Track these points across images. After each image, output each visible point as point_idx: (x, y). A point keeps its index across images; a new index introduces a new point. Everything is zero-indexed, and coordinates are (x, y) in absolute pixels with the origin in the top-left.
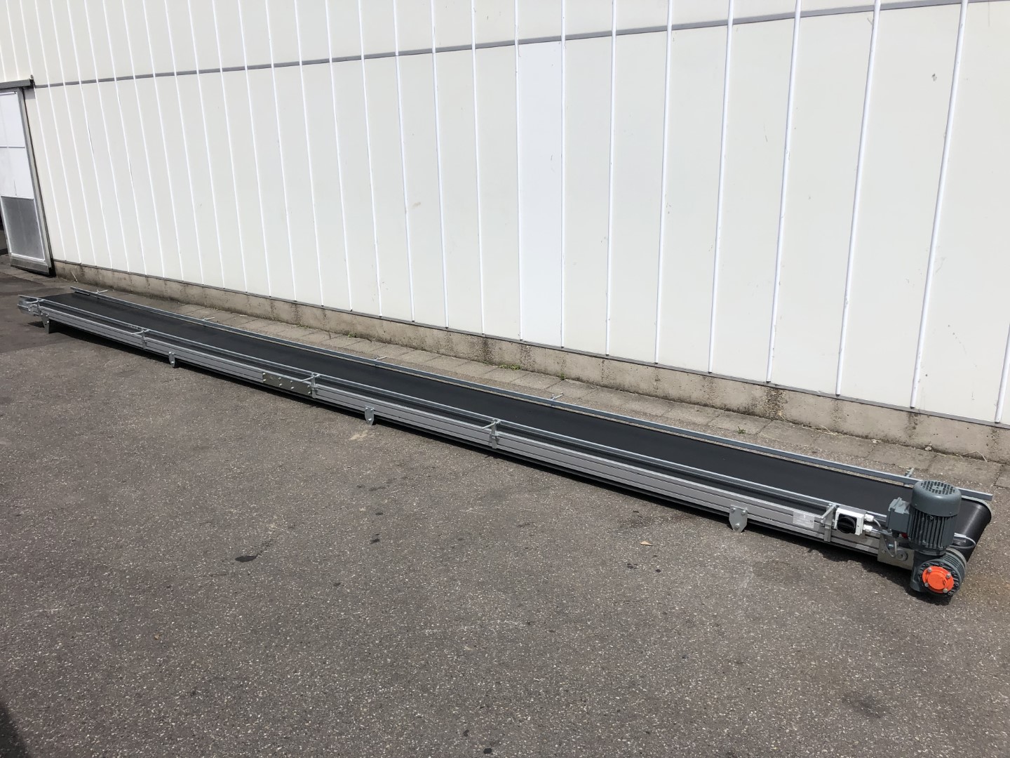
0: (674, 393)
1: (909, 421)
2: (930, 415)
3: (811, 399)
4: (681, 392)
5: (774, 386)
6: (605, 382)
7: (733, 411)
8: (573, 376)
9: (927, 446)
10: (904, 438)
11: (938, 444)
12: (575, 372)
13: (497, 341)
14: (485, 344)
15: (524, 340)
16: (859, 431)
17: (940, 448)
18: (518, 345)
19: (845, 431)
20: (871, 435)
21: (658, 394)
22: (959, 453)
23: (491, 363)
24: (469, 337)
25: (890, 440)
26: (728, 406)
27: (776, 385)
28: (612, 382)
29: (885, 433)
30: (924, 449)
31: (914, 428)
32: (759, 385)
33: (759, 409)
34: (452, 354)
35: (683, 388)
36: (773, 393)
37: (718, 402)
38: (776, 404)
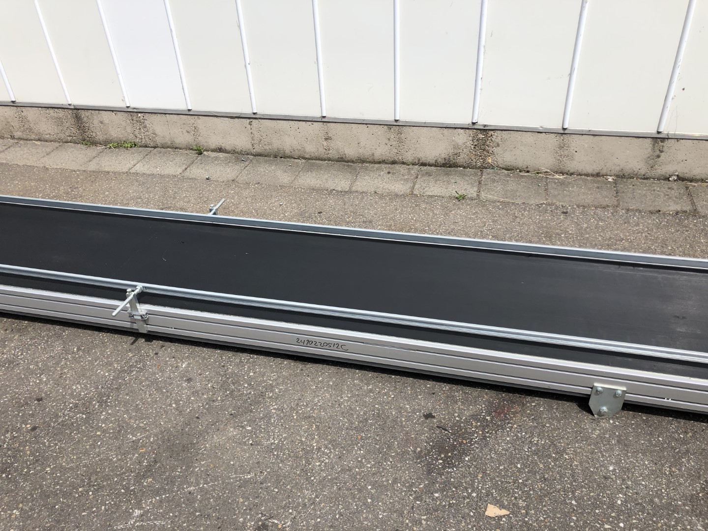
0: (351, 152)
1: (653, 149)
2: (678, 139)
3: (530, 138)
4: (361, 151)
5: (482, 128)
6: (258, 149)
7: (430, 165)
8: (213, 146)
9: (670, 176)
10: (643, 169)
11: (686, 171)
12: (214, 141)
13: (93, 112)
14: (78, 118)
15: (132, 106)
16: (589, 169)
17: (687, 176)
18: (126, 115)
19: (572, 171)
20: (604, 172)
21: (330, 156)
23: (93, 143)
24: (51, 111)
25: (626, 174)
26: (423, 160)
27: (485, 126)
28: (267, 147)
29: (621, 167)
30: (667, 179)
31: (658, 156)
32: (462, 128)
33: (462, 159)
34: (33, 137)
35: (362, 144)
36: (481, 136)
37: (409, 157)
38: (484, 150)
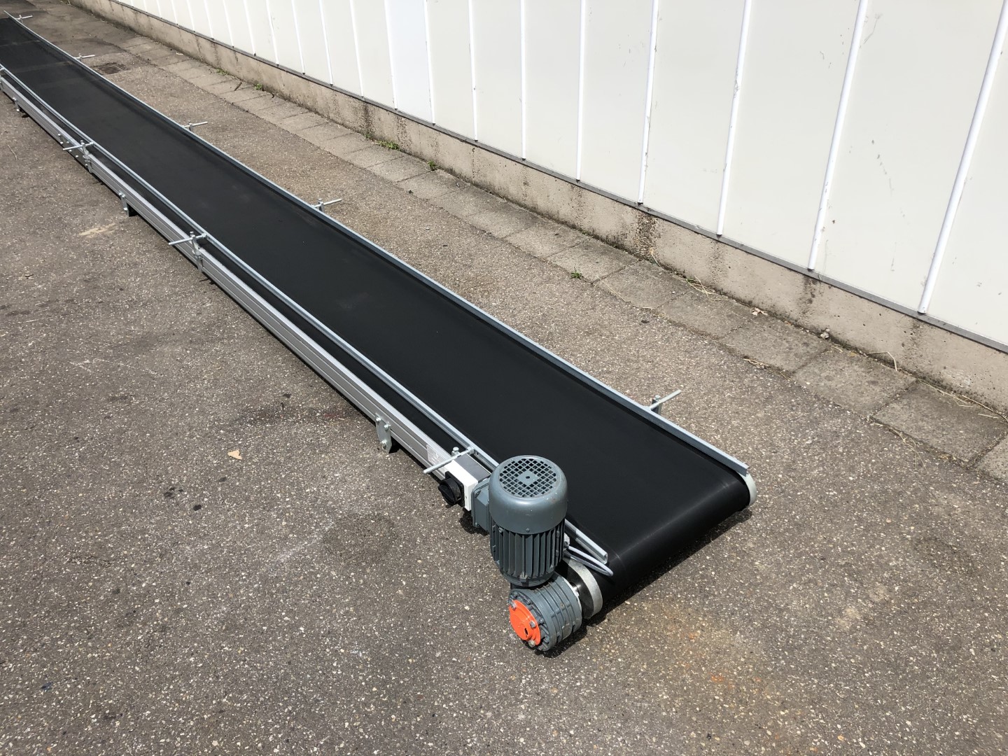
0: (542, 204)
1: (805, 289)
2: (832, 285)
3: (687, 236)
4: (549, 205)
5: (646, 211)
6: (476, 179)
7: (602, 240)
8: (447, 166)
9: (823, 331)
10: (795, 314)
11: (839, 331)
12: (448, 161)
13: (375, 107)
14: (366, 110)
15: (400, 109)
16: (743, 293)
17: (840, 337)
18: (394, 116)
19: (725, 290)
20: (755, 302)
21: (527, 203)
22: (863, 350)
23: (373, 138)
24: (351, 99)
25: (778, 313)
26: (597, 232)
27: (649, 209)
28: (482, 178)
29: (774, 302)
30: (818, 334)
31: (811, 301)
32: (630, 206)
33: (628, 242)
34: (340, 121)
35: (551, 198)
36: (646, 221)
37: (586, 225)
38: (648, 238)
